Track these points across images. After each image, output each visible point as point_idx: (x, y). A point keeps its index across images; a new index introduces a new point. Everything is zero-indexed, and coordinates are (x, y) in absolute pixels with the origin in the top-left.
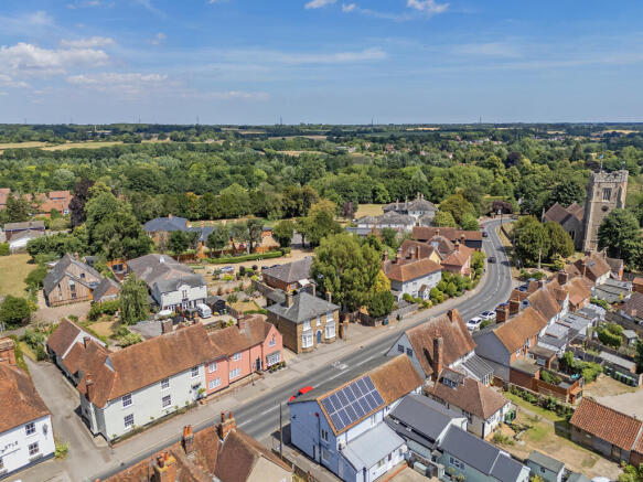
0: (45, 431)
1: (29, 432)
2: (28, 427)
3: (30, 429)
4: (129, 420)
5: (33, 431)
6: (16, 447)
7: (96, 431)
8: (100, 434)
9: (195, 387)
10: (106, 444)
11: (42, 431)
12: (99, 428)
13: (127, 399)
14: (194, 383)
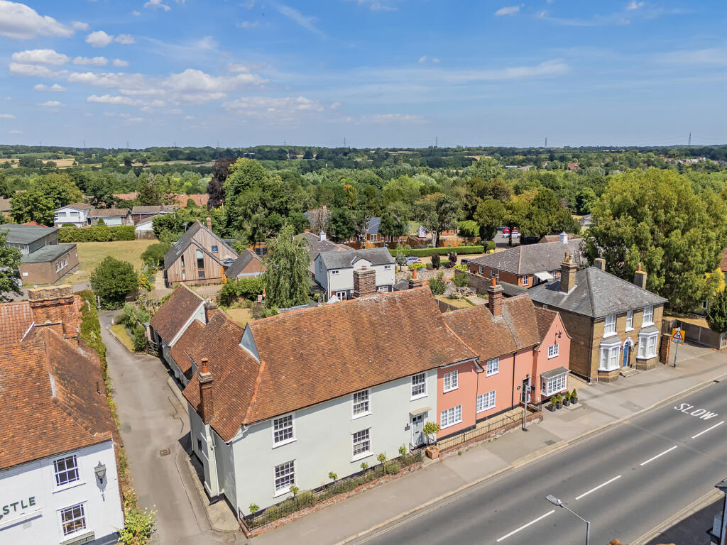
0: (101, 480)
1: (62, 479)
2: (60, 466)
3: (67, 473)
4: (285, 473)
5: (73, 475)
6: (30, 512)
7: (215, 490)
8: (223, 497)
9: (417, 419)
10: (235, 525)
11: (93, 479)
12: (221, 485)
13: (282, 424)
14: (416, 409)
